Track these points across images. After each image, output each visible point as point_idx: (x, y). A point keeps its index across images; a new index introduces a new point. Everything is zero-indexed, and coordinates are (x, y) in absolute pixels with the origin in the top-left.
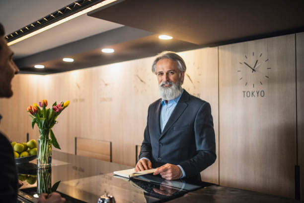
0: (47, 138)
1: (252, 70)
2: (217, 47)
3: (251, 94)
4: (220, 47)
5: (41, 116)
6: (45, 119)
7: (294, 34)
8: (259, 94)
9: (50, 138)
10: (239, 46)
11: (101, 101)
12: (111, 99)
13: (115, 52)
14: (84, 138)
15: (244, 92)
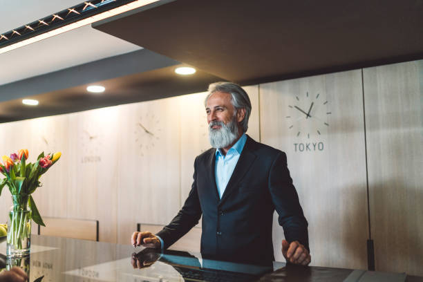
0: (25, 209)
1: (306, 116)
2: (257, 86)
3: (305, 147)
4: (261, 85)
5: (18, 175)
6: (24, 178)
7: (360, 70)
8: (317, 146)
9: (29, 209)
10: (287, 84)
11: (82, 162)
12: (99, 159)
13: (106, 91)
14: (53, 218)
15: (296, 144)
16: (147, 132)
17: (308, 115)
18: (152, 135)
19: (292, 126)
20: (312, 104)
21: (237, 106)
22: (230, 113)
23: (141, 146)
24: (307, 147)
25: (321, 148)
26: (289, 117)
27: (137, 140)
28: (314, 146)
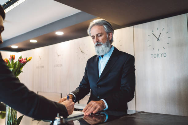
2: (132, 26)
3: (157, 55)
4: (134, 26)
5: (10, 67)
6: (13, 68)
7: (186, 14)
10: (147, 25)
11: (55, 67)
12: (62, 65)
13: (64, 34)
14: (43, 92)
15: (152, 54)
16: (82, 52)
17: (158, 39)
18: (84, 53)
19: (150, 46)
20: (160, 33)
21: (108, 32)
23: (79, 59)
24: (158, 55)
25: (165, 56)
26: (149, 41)
27: (78, 56)
28: (162, 55)
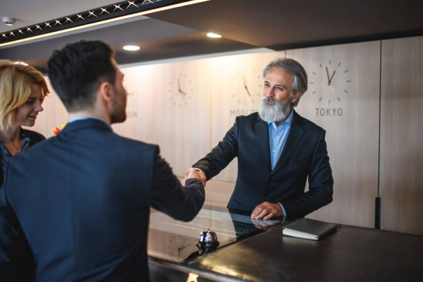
1: (328, 83)
2: (284, 51)
3: (326, 112)
7: (379, 42)
8: (336, 112)
12: (135, 114)
13: (141, 49)
15: (317, 109)
16: (180, 91)
17: (330, 82)
18: (184, 94)
19: (314, 92)
20: (334, 72)
21: (296, 88)
22: (288, 95)
23: (175, 104)
24: (328, 112)
25: (340, 114)
26: (312, 83)
27: (171, 99)
28: (334, 111)
